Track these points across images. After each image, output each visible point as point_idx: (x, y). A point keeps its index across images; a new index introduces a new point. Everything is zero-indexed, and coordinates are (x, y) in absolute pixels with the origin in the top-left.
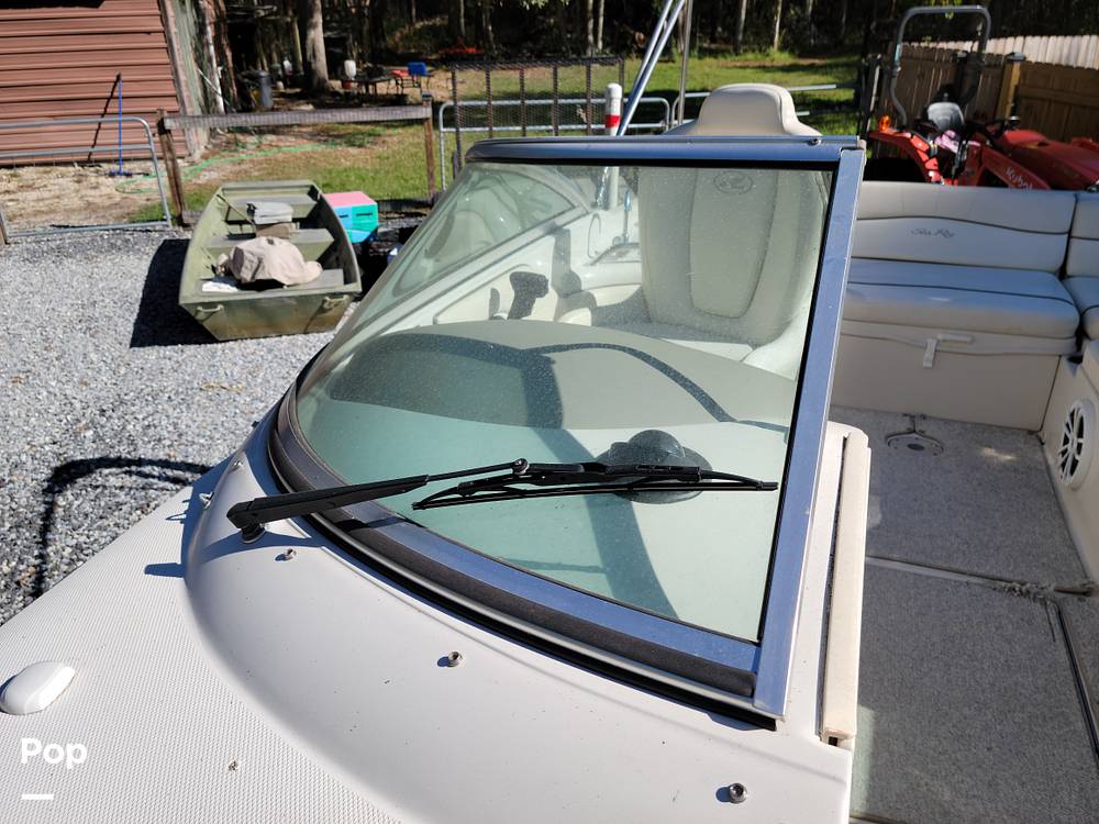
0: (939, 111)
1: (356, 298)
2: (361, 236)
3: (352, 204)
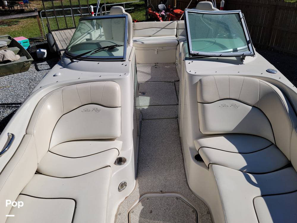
0: (161, 6)
1: (33, 62)
2: (26, 48)
3: (21, 40)
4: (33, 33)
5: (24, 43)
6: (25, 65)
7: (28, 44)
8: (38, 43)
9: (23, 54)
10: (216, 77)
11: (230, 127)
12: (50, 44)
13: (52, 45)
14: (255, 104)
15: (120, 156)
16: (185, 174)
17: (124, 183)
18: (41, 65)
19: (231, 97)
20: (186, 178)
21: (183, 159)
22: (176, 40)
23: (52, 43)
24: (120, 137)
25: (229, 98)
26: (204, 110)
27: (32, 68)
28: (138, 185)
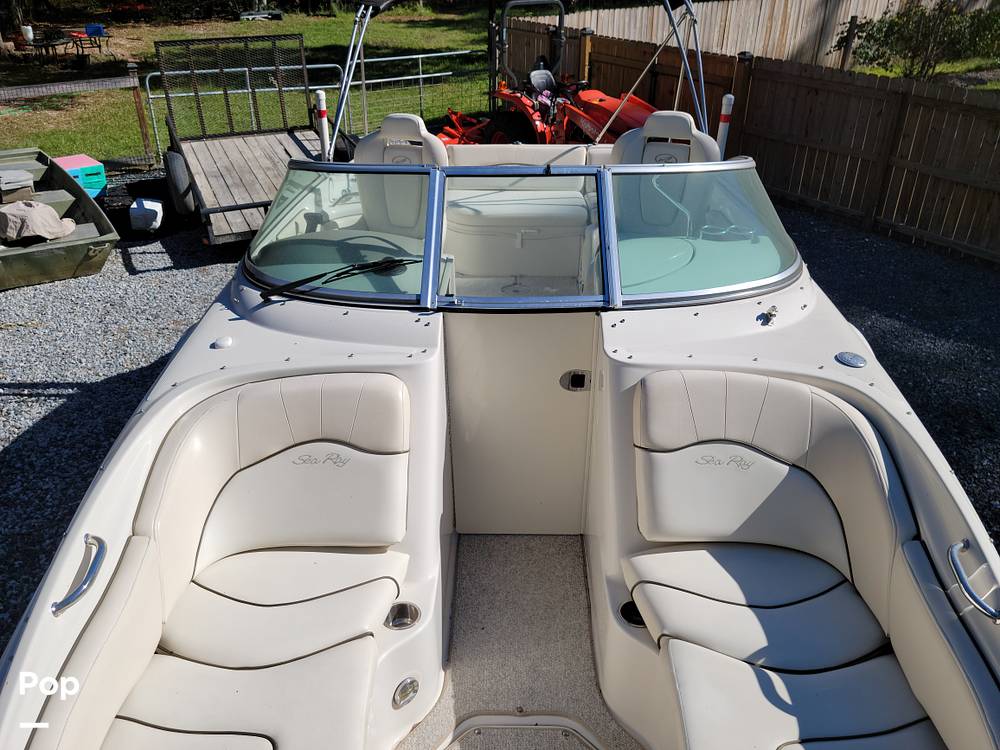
0: (538, 76)
1: (116, 245)
2: (92, 193)
3: (80, 166)
4: (117, 140)
5: (87, 175)
6: (91, 253)
7: (102, 180)
8: (133, 176)
9: (83, 214)
10: (688, 374)
11: (726, 523)
12: (176, 188)
13: (182, 191)
14: (799, 459)
15: (401, 600)
16: (593, 654)
17: (412, 683)
18: (144, 253)
19: (729, 437)
20: (595, 669)
21: (589, 607)
22: (583, 206)
23: (184, 184)
24: (403, 540)
25: (723, 437)
26: (651, 469)
27: (114, 263)
28: (450, 686)
